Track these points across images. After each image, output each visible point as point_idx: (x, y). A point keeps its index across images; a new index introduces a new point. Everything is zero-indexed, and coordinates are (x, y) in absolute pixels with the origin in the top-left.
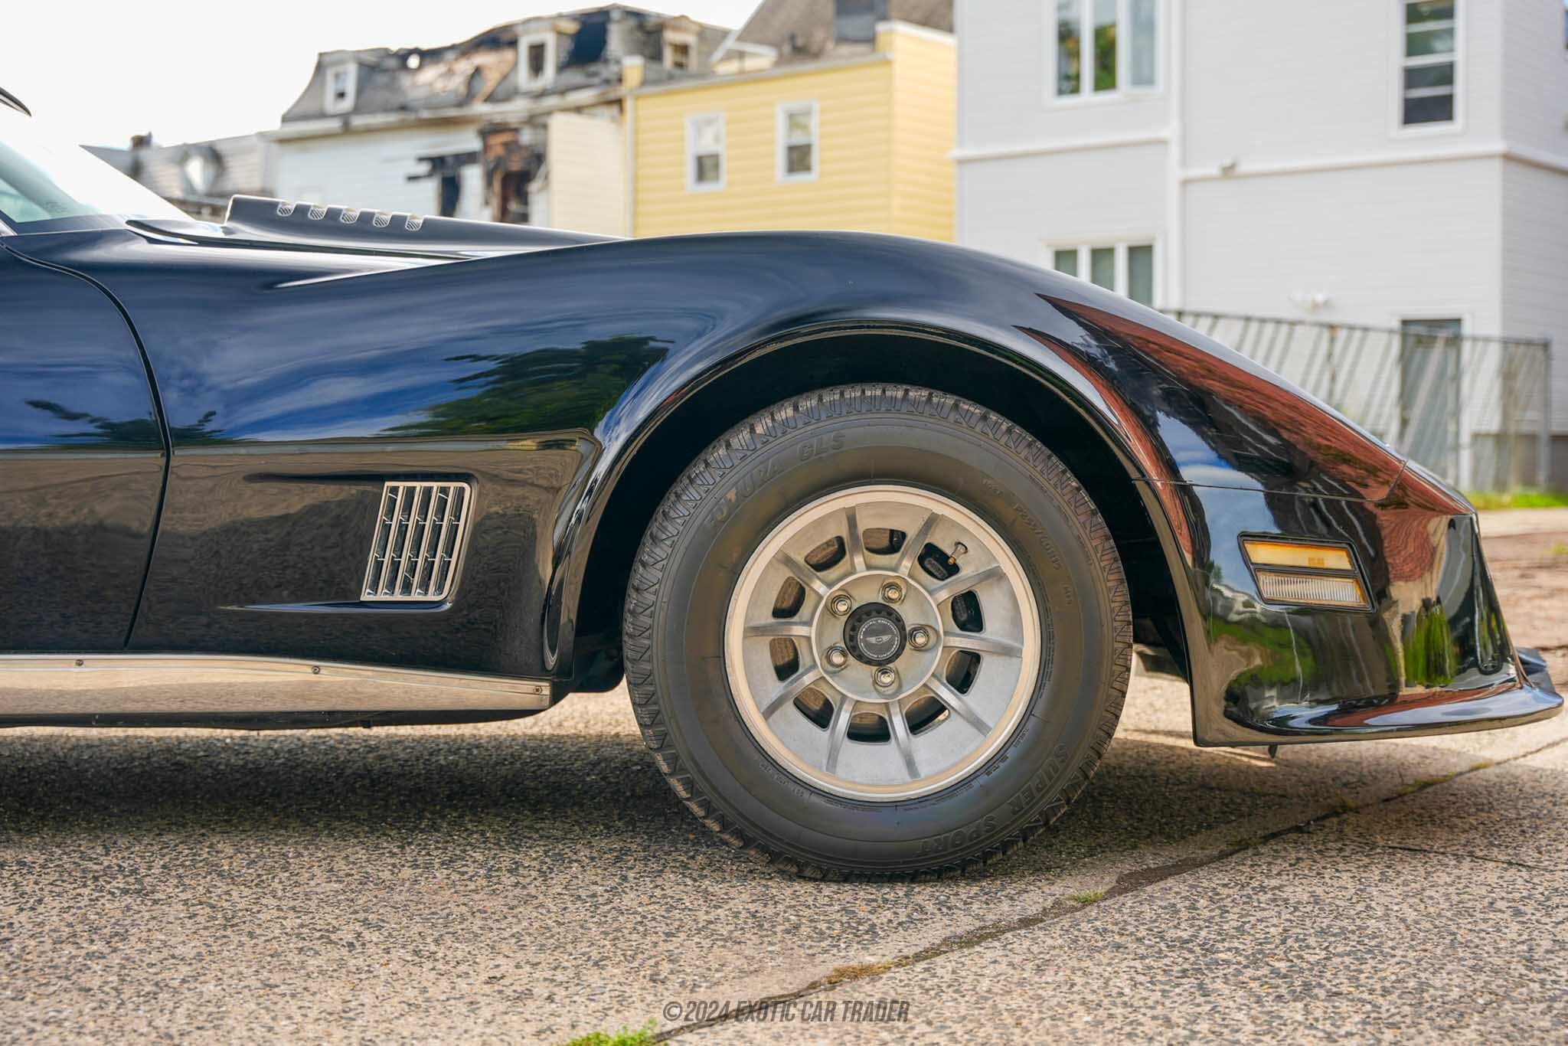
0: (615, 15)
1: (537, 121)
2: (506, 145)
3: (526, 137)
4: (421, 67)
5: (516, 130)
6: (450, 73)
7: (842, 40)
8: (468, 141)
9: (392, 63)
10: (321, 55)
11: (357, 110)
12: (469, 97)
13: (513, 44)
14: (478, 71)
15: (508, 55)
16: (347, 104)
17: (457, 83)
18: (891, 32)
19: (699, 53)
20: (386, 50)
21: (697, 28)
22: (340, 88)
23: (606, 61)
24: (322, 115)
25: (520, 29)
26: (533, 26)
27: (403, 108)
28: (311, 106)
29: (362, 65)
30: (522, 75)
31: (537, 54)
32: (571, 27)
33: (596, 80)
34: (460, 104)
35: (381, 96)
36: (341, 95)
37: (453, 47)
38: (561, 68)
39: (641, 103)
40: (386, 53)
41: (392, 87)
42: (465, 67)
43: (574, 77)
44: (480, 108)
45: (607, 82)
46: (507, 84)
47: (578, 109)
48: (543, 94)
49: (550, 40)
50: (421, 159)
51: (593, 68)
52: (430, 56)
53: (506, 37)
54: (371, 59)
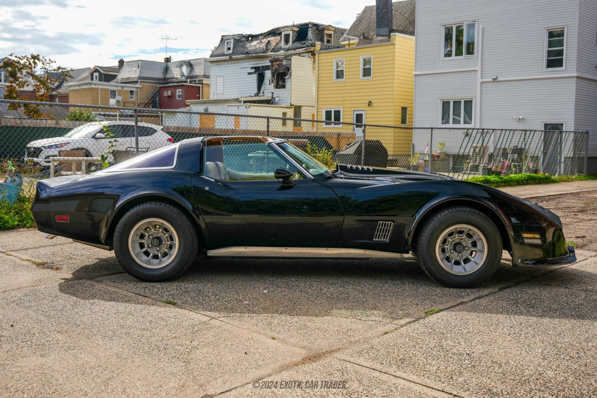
0: (310, 26)
1: (288, 58)
2: (278, 64)
3: (284, 63)
4: (251, 40)
5: (281, 60)
6: (261, 42)
7: (378, 35)
8: (267, 63)
9: (244, 39)
10: (222, 36)
11: (233, 53)
12: (267, 50)
13: (280, 34)
14: (269, 41)
15: (279, 37)
16: (231, 51)
17: (263, 46)
18: (395, 35)
19: (334, 37)
20: (243, 35)
21: (333, 29)
22: (229, 47)
23: (308, 40)
24: (224, 55)
25: (282, 30)
26: (286, 29)
27: (247, 53)
28: (219, 52)
29: (234, 39)
30: (282, 44)
31: (287, 37)
32: (296, 29)
33: (304, 46)
34: (264, 52)
35: (241, 49)
36: (229, 49)
37: (261, 35)
38: (293, 42)
39: (320, 55)
40: (243, 36)
41: (244, 47)
42: (265, 41)
43: (298, 44)
44: (270, 53)
45: (308, 46)
46: (278, 46)
47: (299, 54)
48: (289, 49)
49: (291, 33)
50: (252, 68)
51: (303, 42)
52: (254, 37)
53: (278, 32)
54: (238, 38)
